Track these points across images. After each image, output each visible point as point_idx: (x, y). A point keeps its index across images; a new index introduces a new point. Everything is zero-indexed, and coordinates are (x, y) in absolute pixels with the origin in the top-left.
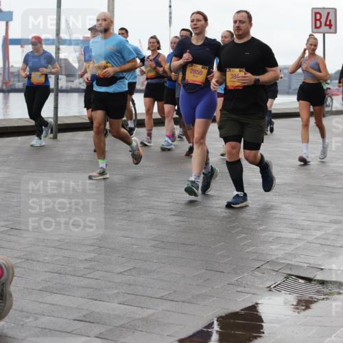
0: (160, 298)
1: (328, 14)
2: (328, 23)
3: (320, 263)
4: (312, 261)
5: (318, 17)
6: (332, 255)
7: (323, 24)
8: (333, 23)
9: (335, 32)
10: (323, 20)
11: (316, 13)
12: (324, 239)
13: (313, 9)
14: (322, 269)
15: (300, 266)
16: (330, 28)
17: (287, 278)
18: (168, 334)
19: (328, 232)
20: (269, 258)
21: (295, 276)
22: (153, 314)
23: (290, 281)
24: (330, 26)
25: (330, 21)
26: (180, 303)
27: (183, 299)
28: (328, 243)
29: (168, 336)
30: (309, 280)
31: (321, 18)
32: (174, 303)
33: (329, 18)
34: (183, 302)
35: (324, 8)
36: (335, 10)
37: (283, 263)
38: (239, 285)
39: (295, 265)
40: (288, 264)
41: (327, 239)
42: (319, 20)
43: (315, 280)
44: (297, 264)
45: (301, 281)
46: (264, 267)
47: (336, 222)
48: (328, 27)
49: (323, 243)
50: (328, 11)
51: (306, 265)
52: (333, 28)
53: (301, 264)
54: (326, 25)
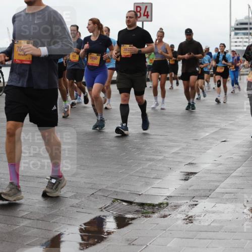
0: (21, 217)
1: (146, 7)
2: (146, 14)
3: (138, 190)
4: (132, 189)
5: (139, 9)
6: (147, 184)
7: (142, 15)
8: (149, 14)
9: (151, 21)
10: (142, 12)
11: (137, 7)
12: (141, 172)
13: (135, 4)
14: (140, 195)
15: (123, 193)
16: (147, 18)
17: (114, 202)
18: (27, 243)
19: (144, 167)
20: (100, 187)
21: (120, 200)
22: (16, 229)
23: (116, 203)
24: (147, 16)
25: (148, 12)
26: (36, 221)
27: (38, 218)
28: (144, 175)
29: (27, 245)
30: (130, 203)
31: (141, 10)
32: (31, 221)
33: (147, 10)
34: (38, 220)
35: (143, 3)
36: (151, 4)
37: (111, 191)
38: (79, 207)
39: (120, 192)
40: (115, 191)
41: (144, 173)
42: (139, 12)
43: (135, 203)
44: (121, 191)
45: (124, 203)
46: (96, 193)
47: (150, 160)
48: (146, 17)
49: (141, 175)
50: (146, 5)
51: (128, 192)
52: (149, 17)
53: (124, 191)
54: (144, 15)
